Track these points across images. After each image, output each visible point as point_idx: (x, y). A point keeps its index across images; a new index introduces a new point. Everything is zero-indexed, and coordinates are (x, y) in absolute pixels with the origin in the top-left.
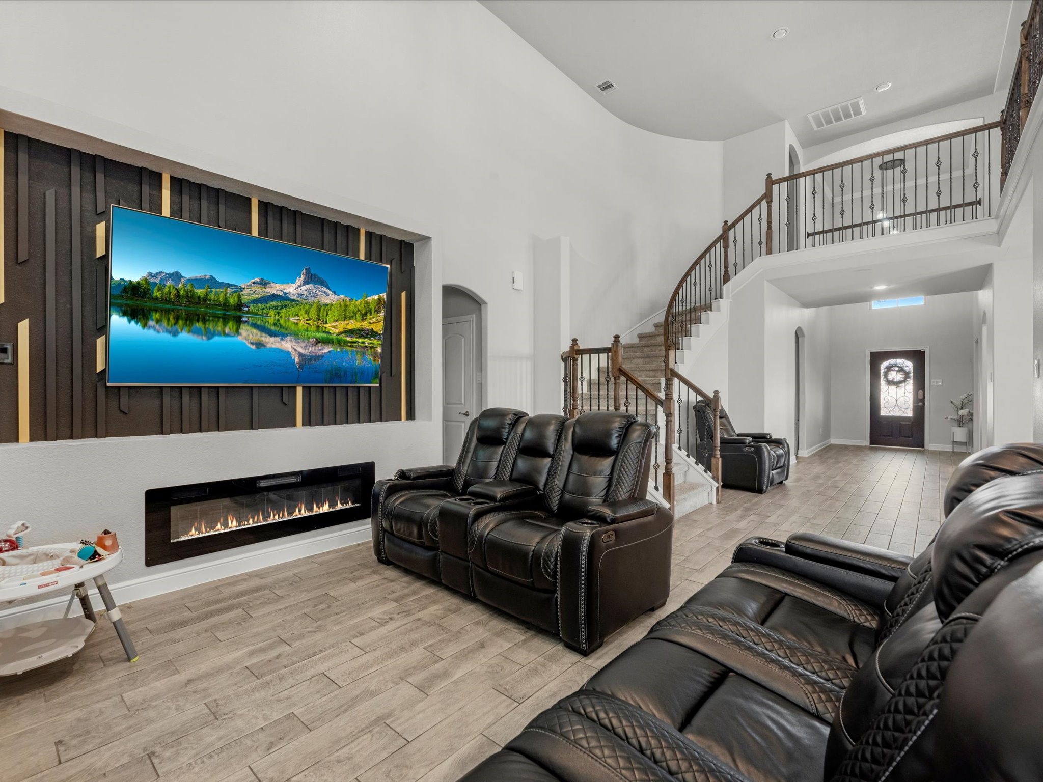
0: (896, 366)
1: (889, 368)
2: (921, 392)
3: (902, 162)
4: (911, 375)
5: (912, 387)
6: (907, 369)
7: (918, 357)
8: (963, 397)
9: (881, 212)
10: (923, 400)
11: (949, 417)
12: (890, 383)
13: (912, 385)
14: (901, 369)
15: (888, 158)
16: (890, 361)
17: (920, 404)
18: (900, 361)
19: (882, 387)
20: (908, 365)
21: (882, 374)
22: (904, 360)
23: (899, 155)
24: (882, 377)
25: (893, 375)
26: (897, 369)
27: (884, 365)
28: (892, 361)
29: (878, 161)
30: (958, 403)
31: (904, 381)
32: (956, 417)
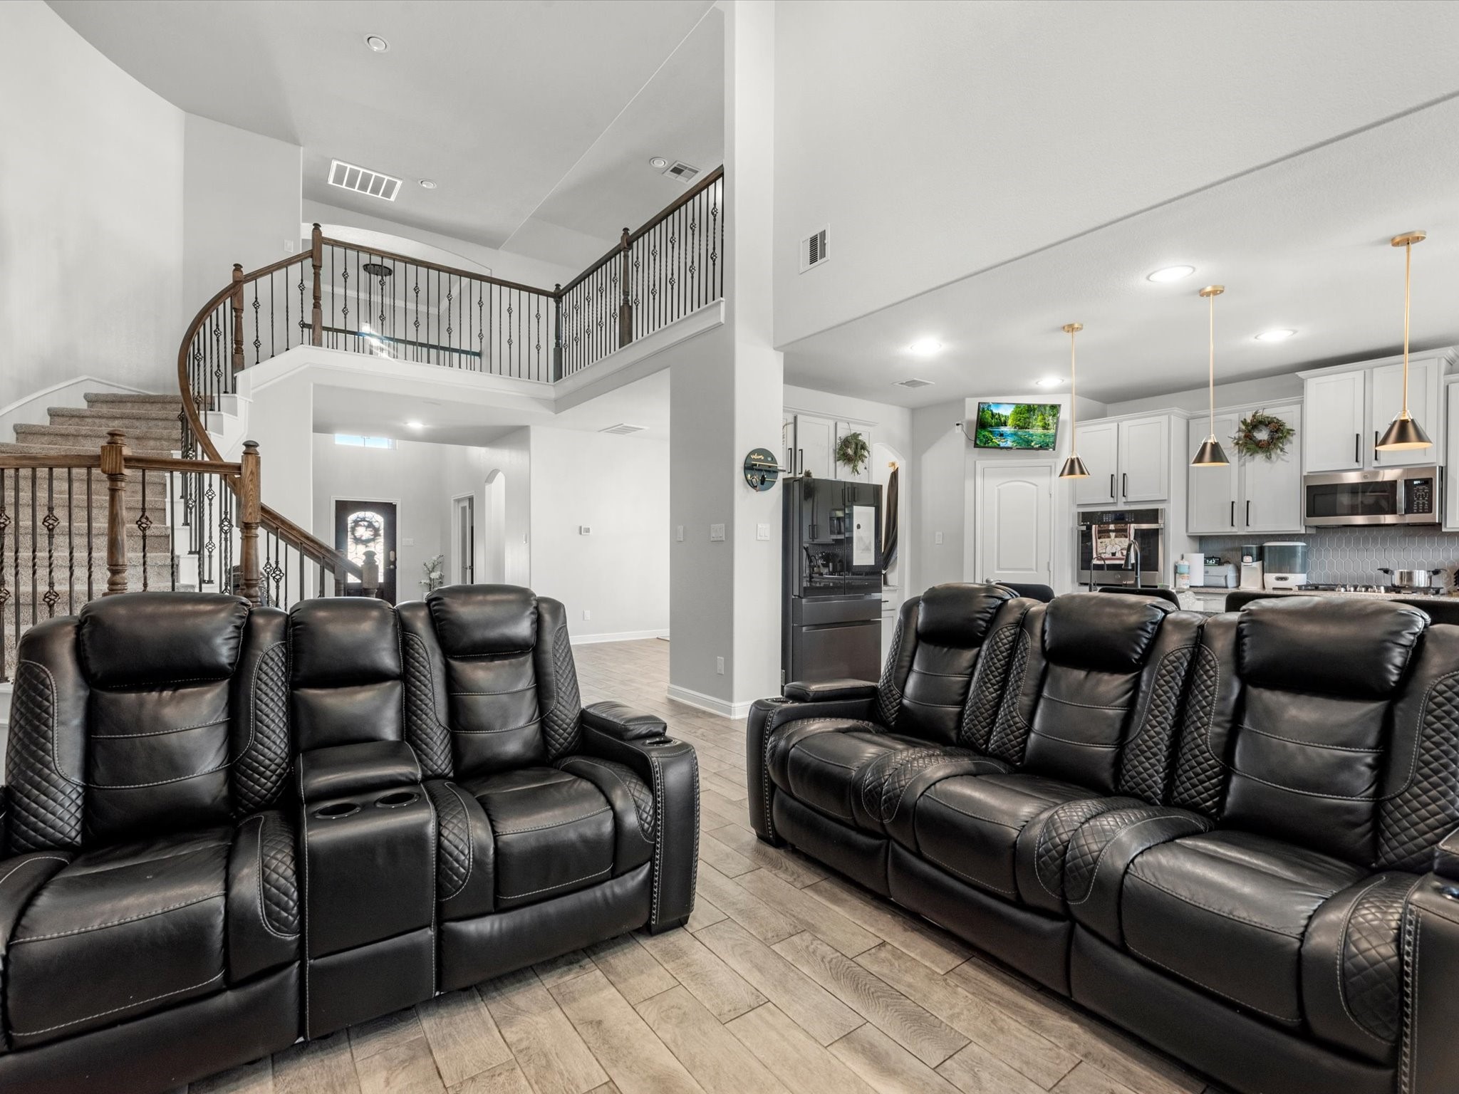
0: (364, 520)
1: (356, 523)
2: (392, 553)
3: (390, 272)
4: (382, 532)
5: (382, 547)
6: (376, 525)
7: (388, 510)
8: (435, 558)
9: (368, 325)
10: (394, 563)
11: (423, 581)
12: (358, 541)
13: (382, 544)
14: (370, 525)
15: (376, 260)
16: (358, 513)
17: (392, 567)
18: (370, 515)
19: (349, 547)
20: (378, 519)
21: (349, 530)
22: (374, 514)
23: (388, 263)
24: (349, 534)
25: (362, 532)
26: (366, 523)
27: (351, 518)
28: (361, 514)
29: (365, 259)
30: (430, 566)
31: (373, 540)
32: (428, 581)
